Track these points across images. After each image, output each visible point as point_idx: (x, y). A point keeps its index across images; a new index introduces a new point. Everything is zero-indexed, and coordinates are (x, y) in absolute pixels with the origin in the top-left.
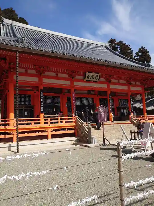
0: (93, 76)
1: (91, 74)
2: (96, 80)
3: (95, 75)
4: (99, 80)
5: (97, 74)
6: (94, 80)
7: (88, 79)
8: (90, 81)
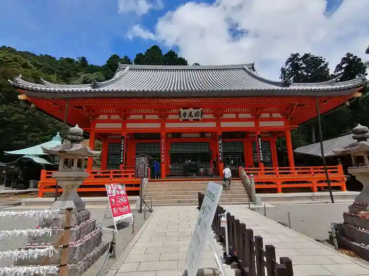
0: (191, 113)
1: (188, 111)
2: (197, 118)
3: (194, 111)
4: (202, 116)
5: (197, 110)
6: (194, 118)
7: (185, 117)
8: (188, 120)
